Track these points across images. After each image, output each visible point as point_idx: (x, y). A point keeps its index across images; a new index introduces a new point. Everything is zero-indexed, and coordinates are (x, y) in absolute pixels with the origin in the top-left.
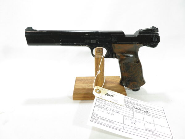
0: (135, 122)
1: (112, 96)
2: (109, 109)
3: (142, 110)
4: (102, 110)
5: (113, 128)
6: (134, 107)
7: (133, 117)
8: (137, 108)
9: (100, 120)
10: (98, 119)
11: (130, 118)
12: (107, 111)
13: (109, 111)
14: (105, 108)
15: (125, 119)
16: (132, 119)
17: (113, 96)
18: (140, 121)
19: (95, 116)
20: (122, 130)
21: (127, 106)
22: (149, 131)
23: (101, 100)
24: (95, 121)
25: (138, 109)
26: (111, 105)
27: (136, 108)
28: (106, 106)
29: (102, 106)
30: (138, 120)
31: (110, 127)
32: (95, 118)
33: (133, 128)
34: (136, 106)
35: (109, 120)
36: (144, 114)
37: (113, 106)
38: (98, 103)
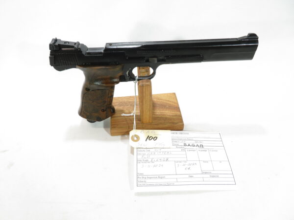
0: (189, 166)
1: (155, 138)
2: (156, 160)
3: (196, 145)
4: (147, 164)
5: (165, 185)
6: (185, 145)
7: (185, 159)
8: (189, 145)
9: (148, 181)
10: (146, 180)
11: (183, 163)
12: (153, 164)
13: (156, 163)
14: (150, 160)
15: (177, 166)
16: (185, 163)
17: (157, 138)
18: (195, 162)
19: (141, 177)
20: (176, 184)
21: (177, 146)
22: (206, 173)
23: (143, 150)
24: (142, 184)
25: (191, 145)
26: (156, 153)
27: (187, 145)
28: (151, 157)
29: (146, 159)
30: (192, 162)
31: (161, 185)
32: (142, 180)
33: (187, 176)
34: (187, 143)
35: (158, 176)
36: (198, 150)
37: (159, 154)
38: (140, 157)
